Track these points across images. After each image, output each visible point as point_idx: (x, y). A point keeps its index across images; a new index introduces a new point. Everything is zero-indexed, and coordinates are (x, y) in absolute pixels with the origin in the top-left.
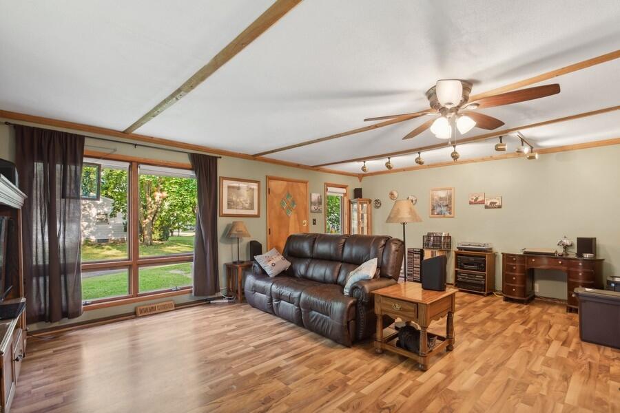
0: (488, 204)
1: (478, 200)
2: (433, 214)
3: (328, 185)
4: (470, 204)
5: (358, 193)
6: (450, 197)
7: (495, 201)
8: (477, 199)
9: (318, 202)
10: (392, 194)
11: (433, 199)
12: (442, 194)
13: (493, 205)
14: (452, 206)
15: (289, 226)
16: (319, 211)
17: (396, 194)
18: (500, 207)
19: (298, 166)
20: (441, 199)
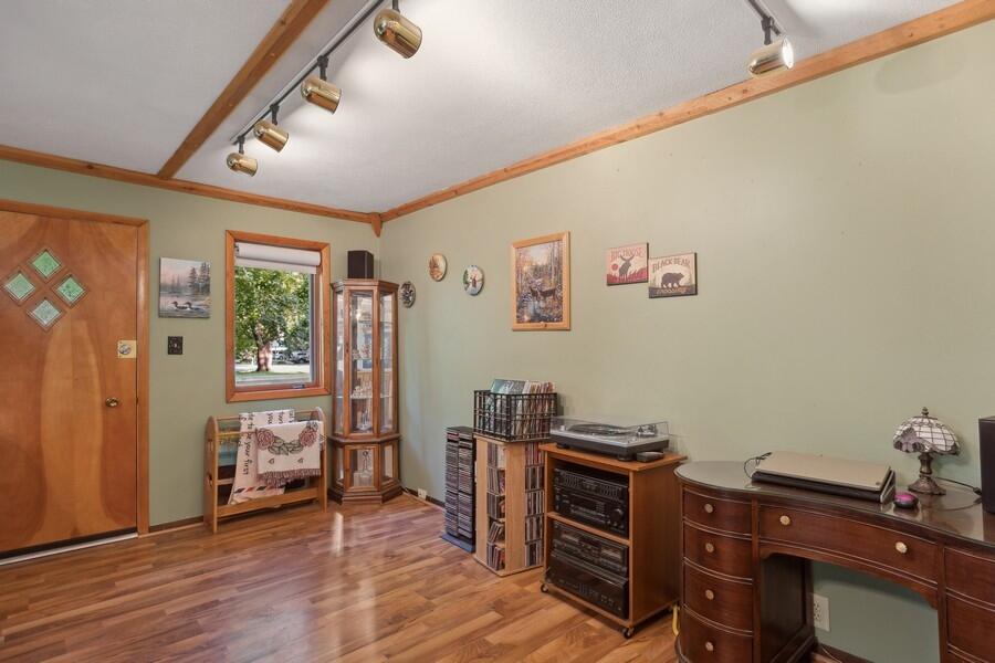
0: (659, 283)
1: (631, 270)
2: (520, 319)
3: (238, 238)
4: (610, 284)
5: (360, 264)
6: (559, 262)
7: (674, 269)
8: (627, 265)
9: (194, 286)
10: (433, 265)
11: (519, 272)
12: (540, 256)
13: (671, 289)
14: (565, 293)
15: (41, 362)
16: (201, 315)
17: (441, 264)
18: (692, 291)
19: (90, 168)
20: (537, 271)
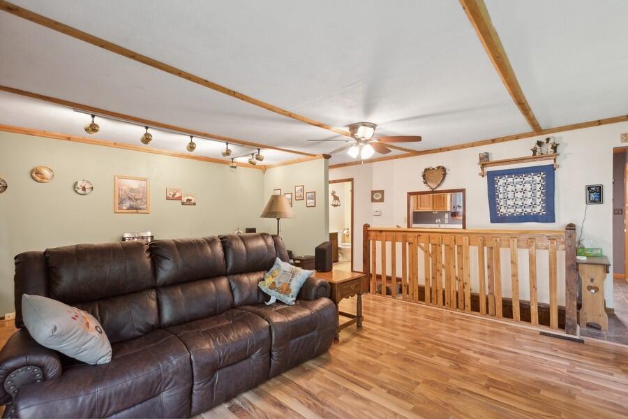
0: (185, 201)
2: (119, 208)
4: (167, 199)
6: (144, 188)
7: (190, 198)
8: (175, 194)
10: (36, 172)
11: (120, 188)
12: (133, 184)
13: (189, 203)
14: (148, 200)
17: (47, 173)
18: (194, 204)
20: (132, 190)
